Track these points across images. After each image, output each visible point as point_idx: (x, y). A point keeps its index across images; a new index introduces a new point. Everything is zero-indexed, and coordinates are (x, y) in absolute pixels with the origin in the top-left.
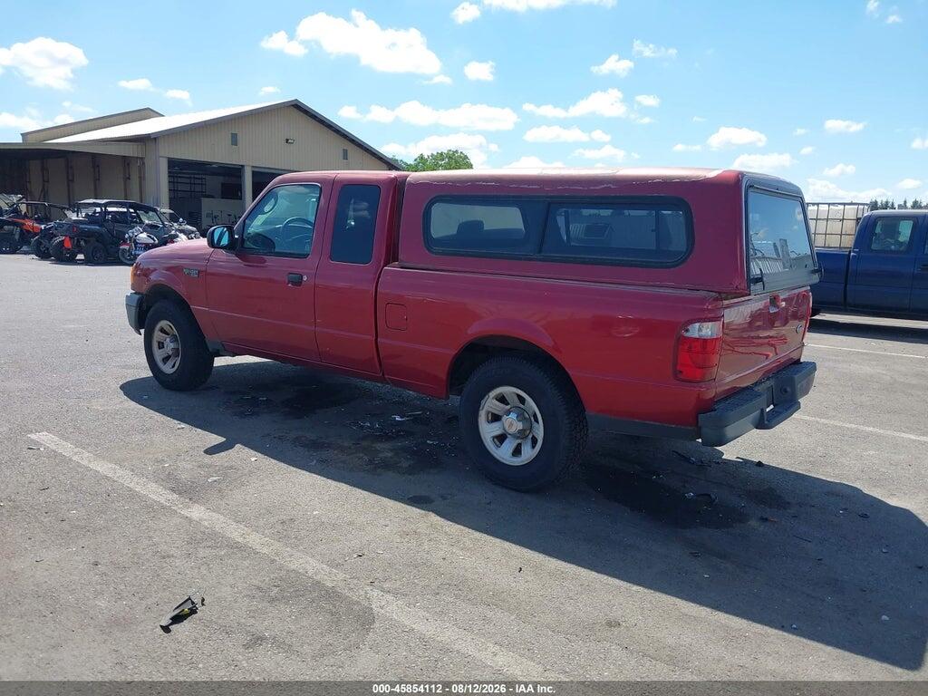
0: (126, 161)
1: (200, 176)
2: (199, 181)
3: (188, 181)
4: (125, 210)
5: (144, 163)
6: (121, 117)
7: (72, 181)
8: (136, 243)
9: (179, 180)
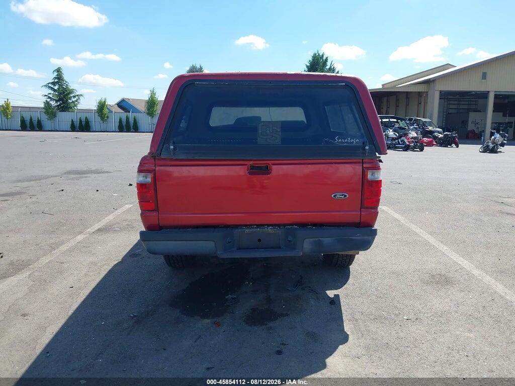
0: (420, 94)
1: (474, 100)
2: (474, 103)
3: (467, 103)
4: (388, 120)
5: (427, 95)
6: (432, 71)
7: (398, 106)
8: (388, 137)
9: (461, 103)
